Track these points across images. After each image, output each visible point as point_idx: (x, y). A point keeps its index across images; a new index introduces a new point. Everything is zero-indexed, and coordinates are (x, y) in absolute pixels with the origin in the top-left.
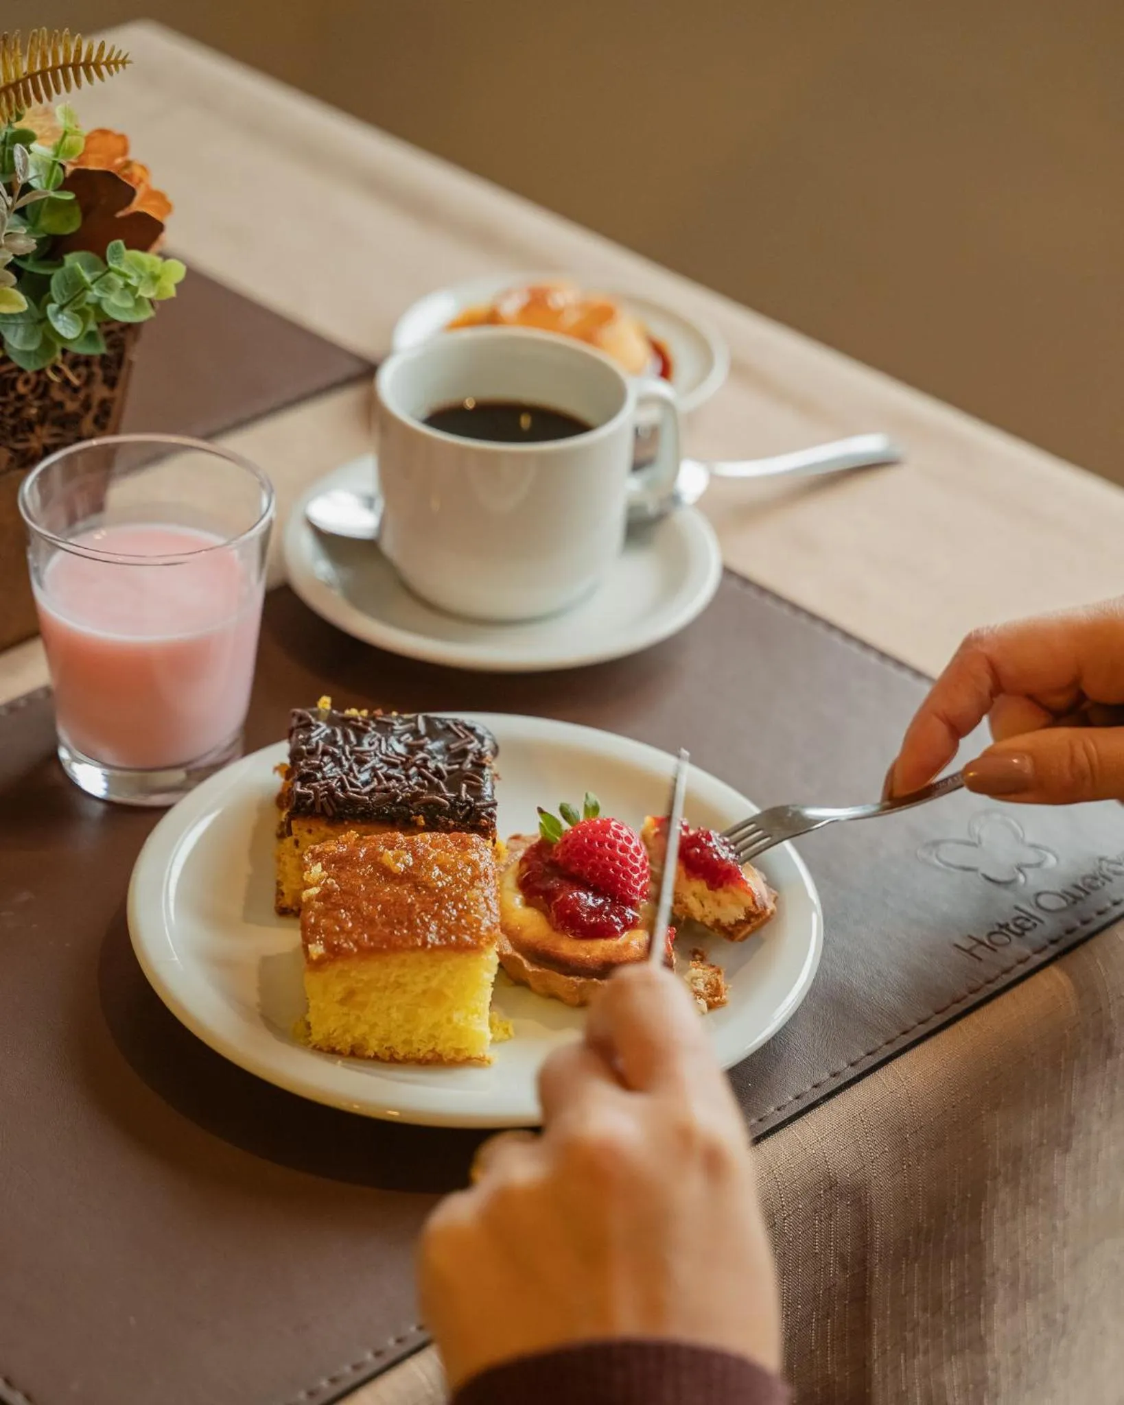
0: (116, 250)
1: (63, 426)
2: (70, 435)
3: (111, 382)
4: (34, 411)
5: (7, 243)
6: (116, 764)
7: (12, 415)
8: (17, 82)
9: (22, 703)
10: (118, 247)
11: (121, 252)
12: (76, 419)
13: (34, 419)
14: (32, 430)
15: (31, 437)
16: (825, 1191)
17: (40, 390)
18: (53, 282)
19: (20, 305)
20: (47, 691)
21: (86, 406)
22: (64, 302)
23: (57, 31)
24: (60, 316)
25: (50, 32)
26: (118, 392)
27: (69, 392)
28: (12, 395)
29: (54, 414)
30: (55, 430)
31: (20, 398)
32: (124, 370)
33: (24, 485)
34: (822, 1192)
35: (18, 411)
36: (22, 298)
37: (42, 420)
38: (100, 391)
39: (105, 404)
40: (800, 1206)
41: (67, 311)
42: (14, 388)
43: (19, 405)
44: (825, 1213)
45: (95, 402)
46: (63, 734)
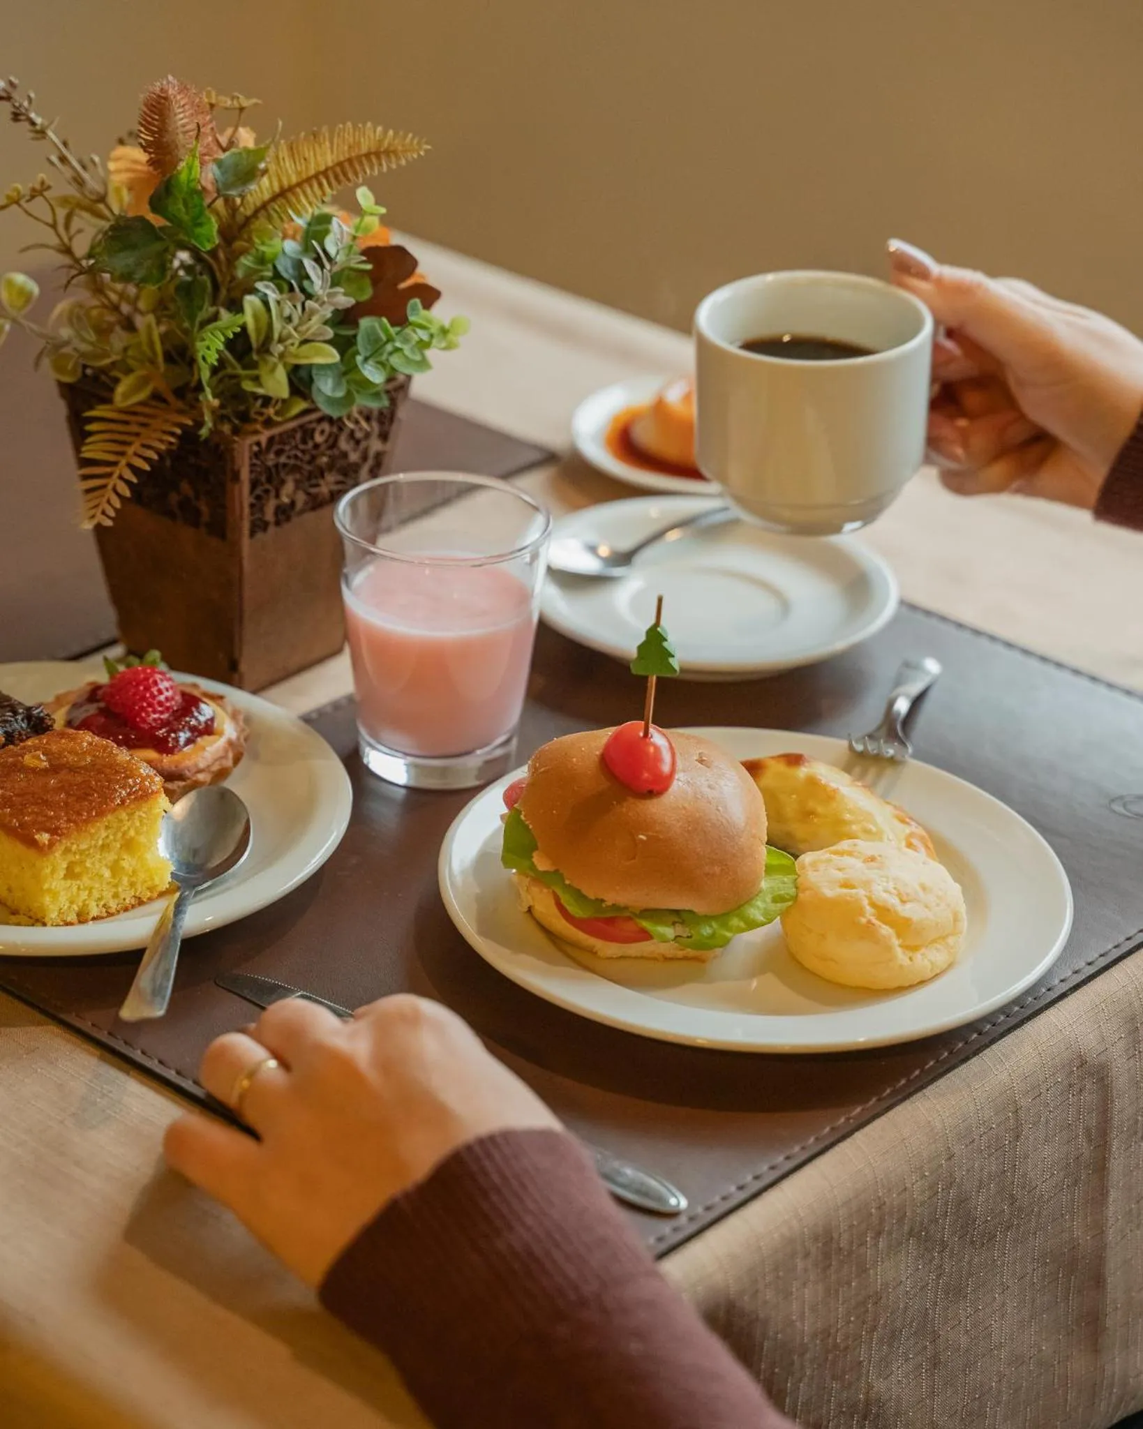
0: (414, 309)
1: (345, 475)
2: (350, 482)
3: (384, 437)
4: (325, 459)
5: (330, 300)
6: (413, 752)
7: (309, 463)
8: (327, 170)
9: (329, 709)
10: (416, 304)
11: (418, 310)
12: (356, 468)
13: (324, 466)
14: (323, 476)
15: (321, 482)
16: (1077, 1068)
17: (331, 441)
18: (359, 339)
19: (333, 356)
20: (350, 699)
21: (365, 458)
22: (368, 354)
23: (360, 125)
24: (366, 366)
25: (355, 127)
26: (388, 446)
27: (352, 443)
28: (310, 444)
29: (340, 463)
30: (340, 478)
31: (316, 446)
32: (395, 426)
33: (338, 505)
34: (1075, 1069)
35: (313, 458)
36: (334, 352)
37: (331, 467)
38: (375, 445)
39: (379, 457)
40: (1059, 1080)
41: (371, 362)
42: (312, 438)
43: (314, 452)
44: (1077, 1088)
45: (371, 453)
46: (363, 731)
